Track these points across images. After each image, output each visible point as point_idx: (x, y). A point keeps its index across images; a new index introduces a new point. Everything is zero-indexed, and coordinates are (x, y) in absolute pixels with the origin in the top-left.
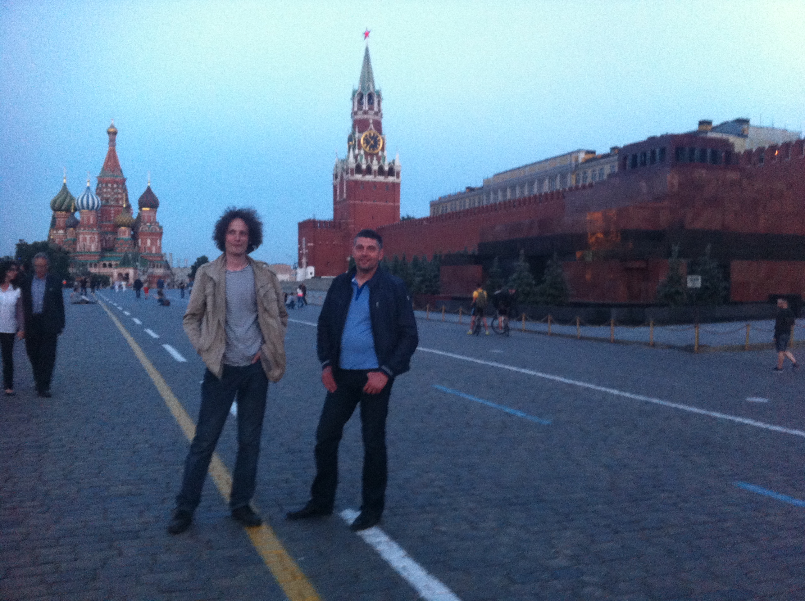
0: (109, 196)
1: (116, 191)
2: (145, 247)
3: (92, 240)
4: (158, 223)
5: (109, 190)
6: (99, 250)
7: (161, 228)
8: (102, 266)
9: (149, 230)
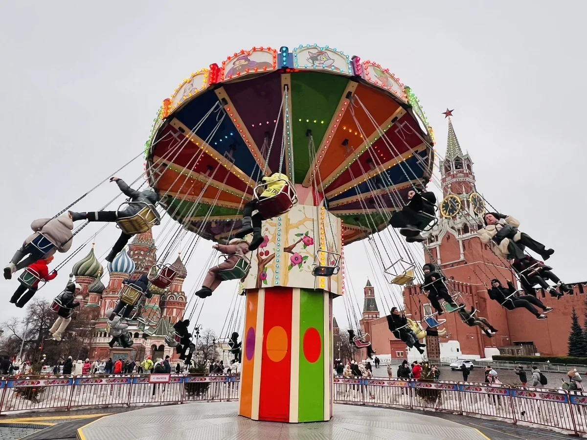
4: (184, 293)
7: (186, 298)
9: (176, 299)
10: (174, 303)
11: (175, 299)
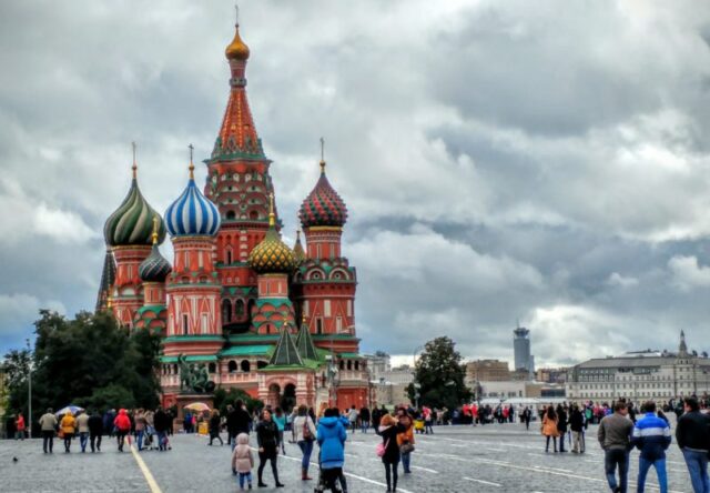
0: (235, 202)
1: (249, 190)
2: (319, 321)
3: (203, 307)
4: (346, 261)
5: (235, 189)
6: (219, 331)
7: (352, 272)
8: (225, 369)
9: (327, 277)
10: (322, 287)
11: (324, 277)
